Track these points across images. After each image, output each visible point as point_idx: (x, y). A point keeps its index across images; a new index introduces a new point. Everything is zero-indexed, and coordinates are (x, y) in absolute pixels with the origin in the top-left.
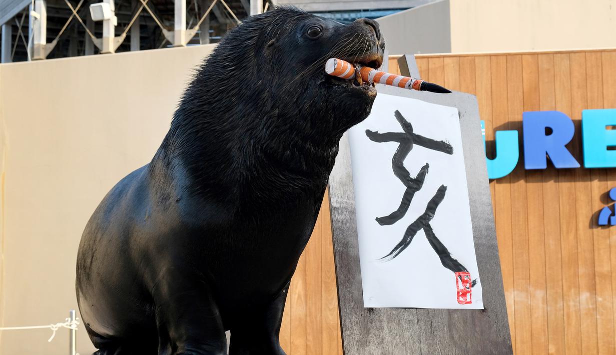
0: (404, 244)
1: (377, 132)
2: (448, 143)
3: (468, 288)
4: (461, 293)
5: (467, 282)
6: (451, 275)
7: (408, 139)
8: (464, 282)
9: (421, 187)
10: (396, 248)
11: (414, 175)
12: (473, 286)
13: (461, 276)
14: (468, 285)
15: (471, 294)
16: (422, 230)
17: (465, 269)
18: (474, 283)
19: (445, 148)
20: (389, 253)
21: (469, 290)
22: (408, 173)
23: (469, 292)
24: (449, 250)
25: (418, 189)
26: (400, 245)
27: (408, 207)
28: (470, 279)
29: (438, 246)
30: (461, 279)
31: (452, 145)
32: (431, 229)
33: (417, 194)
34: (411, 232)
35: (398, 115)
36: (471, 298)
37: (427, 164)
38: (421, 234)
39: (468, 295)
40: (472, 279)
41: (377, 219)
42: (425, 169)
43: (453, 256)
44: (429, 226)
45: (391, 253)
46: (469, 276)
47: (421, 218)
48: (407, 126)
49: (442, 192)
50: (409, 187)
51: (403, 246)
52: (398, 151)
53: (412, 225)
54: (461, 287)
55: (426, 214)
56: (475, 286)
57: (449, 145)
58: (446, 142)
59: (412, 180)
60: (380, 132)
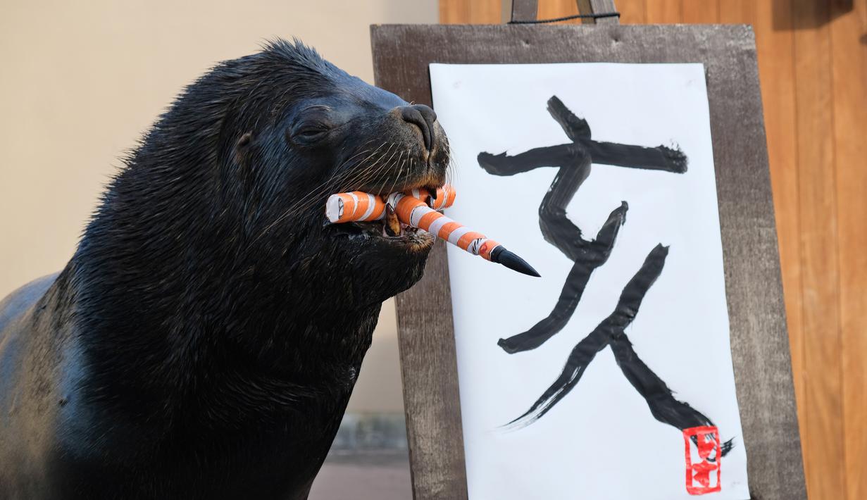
0: (564, 384)
1: (505, 153)
2: (676, 149)
3: (714, 460)
4: (694, 473)
5: (710, 446)
6: (674, 435)
7: (580, 155)
8: (703, 448)
9: (608, 256)
10: (545, 397)
11: (590, 233)
12: (724, 454)
13: (696, 437)
14: (713, 454)
15: (719, 473)
16: (608, 349)
17: (706, 419)
18: (728, 447)
19: (670, 160)
20: (528, 408)
21: (715, 463)
22: (576, 231)
23: (715, 467)
24: (669, 385)
25: (600, 261)
26: (554, 388)
27: (575, 304)
28: (718, 441)
29: (643, 379)
30: (696, 443)
31: (686, 151)
32: (630, 344)
33: (598, 274)
34: (582, 356)
35: (556, 107)
36: (719, 480)
37: (624, 203)
38: (605, 358)
39: (713, 475)
40: (724, 439)
41: (502, 343)
42: (619, 215)
43: (679, 396)
44: (625, 338)
45: (533, 409)
46: (717, 434)
47: (606, 323)
48: (577, 127)
49: (656, 260)
50: (578, 261)
51: (562, 390)
52: (554, 185)
53: (585, 342)
54: (696, 458)
55: (618, 312)
56: (729, 455)
57: (679, 152)
58: (670, 148)
59: (586, 245)
60: (512, 152)
